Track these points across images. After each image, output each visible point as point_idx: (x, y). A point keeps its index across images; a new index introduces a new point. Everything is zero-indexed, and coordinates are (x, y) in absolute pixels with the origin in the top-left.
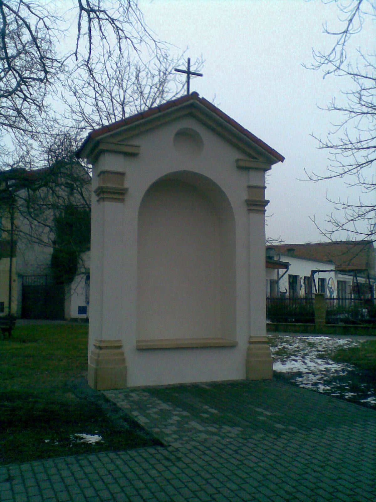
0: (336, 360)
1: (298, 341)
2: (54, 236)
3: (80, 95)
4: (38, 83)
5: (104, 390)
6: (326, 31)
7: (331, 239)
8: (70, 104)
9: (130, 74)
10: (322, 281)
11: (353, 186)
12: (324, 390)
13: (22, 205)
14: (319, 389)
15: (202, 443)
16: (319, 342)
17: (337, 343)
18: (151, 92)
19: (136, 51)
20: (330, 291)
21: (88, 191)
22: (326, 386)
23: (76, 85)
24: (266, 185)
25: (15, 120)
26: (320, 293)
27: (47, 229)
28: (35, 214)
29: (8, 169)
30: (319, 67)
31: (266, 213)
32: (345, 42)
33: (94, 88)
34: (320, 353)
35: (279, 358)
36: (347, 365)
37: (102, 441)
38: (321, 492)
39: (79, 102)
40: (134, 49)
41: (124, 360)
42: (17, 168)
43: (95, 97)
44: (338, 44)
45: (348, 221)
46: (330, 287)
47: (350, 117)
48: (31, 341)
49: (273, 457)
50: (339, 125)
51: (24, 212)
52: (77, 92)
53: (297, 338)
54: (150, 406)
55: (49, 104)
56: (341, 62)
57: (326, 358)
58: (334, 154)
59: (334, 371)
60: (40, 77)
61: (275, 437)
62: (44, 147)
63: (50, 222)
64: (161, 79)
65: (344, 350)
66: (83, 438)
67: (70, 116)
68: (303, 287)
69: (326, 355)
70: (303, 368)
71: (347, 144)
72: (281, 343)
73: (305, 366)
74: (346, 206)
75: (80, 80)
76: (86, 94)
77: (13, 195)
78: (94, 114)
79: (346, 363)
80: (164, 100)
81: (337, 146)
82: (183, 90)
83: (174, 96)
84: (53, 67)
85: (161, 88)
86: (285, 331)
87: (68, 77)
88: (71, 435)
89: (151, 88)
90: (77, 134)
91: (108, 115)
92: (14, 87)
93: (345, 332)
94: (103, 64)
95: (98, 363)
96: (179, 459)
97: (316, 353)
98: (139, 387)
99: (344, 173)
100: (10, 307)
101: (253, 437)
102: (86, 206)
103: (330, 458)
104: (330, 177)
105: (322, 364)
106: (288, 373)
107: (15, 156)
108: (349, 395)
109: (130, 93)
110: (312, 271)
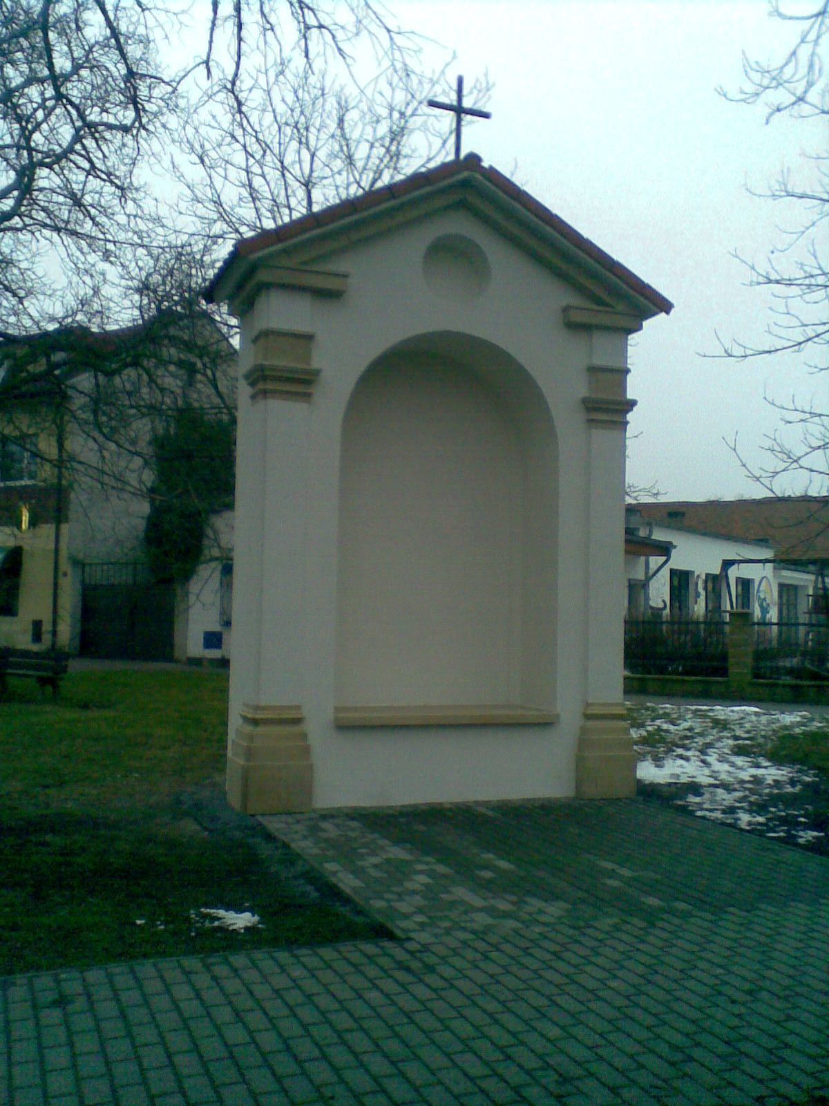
0: (777, 758)
1: (690, 716)
2: (153, 477)
3: (212, 161)
4: (119, 135)
5: (262, 815)
6: (777, 11)
7: (771, 490)
8: (190, 182)
9: (325, 116)
10: (745, 584)
11: (823, 371)
12: (750, 824)
13: (82, 408)
14: (739, 822)
15: (481, 934)
16: (736, 718)
17: (778, 720)
18: (372, 155)
19: (342, 59)
20: (761, 606)
21: (228, 378)
22: (754, 814)
23: (204, 138)
24: (628, 366)
25: (69, 218)
26: (740, 610)
27: (138, 461)
28: (111, 428)
29: (51, 327)
30: (757, 94)
31: (628, 427)
32: (818, 37)
33: (245, 146)
34: (740, 742)
35: (649, 753)
36: (800, 771)
37: (260, 926)
38: (747, 1047)
39: (210, 177)
40: (337, 54)
41: (306, 751)
42: (72, 327)
43: (244, 167)
44: (803, 41)
45: (810, 450)
46: (762, 596)
47: (822, 213)
48: (102, 706)
49: (641, 969)
50: (796, 233)
51: (87, 422)
52: (207, 155)
53: (688, 710)
54: (364, 851)
55: (142, 183)
56: (810, 84)
57: (754, 753)
58: (784, 298)
59: (771, 782)
60: (124, 123)
61: (643, 925)
62: (132, 279)
63: (144, 446)
64: (395, 127)
65: (793, 737)
66: (219, 919)
67: (190, 208)
68: (703, 597)
69: (752, 746)
70: (703, 775)
71: (812, 276)
72: (653, 720)
73: (707, 771)
74: (808, 416)
75: (214, 128)
76: (226, 159)
77: (63, 386)
78: (243, 204)
79: (799, 766)
80: (399, 173)
81: (790, 280)
82: (443, 153)
83: (423, 166)
84: (152, 100)
85: (393, 148)
86: (661, 694)
87: (187, 122)
88: (192, 912)
89: (372, 146)
90: (206, 249)
91: (276, 209)
92: (65, 145)
93: (796, 697)
94: (264, 90)
95: (249, 754)
96: (431, 969)
97: (731, 742)
98: (339, 808)
99: (805, 341)
100: (54, 633)
101: (596, 924)
102: (225, 411)
103: (768, 973)
104: (773, 349)
105: (745, 767)
106: (670, 784)
107: (68, 298)
108: (808, 836)
109: (324, 159)
110: (724, 561)
